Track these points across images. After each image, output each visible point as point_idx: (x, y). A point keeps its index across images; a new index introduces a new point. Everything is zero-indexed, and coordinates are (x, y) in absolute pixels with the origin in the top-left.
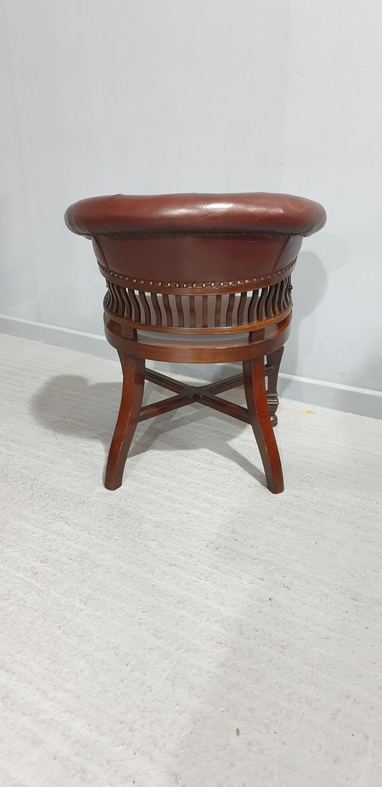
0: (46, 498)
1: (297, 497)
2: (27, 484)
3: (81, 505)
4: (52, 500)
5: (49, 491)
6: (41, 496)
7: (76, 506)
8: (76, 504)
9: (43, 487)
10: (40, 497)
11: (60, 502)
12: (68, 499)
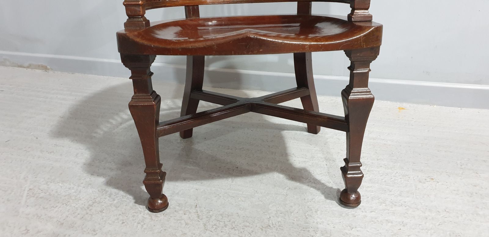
0: (223, 227)
1: (475, 186)
2: (190, 213)
3: (268, 230)
4: (232, 229)
5: (220, 217)
6: (215, 225)
7: (264, 232)
8: (262, 230)
9: (211, 213)
10: (215, 227)
11: (242, 230)
12: (248, 224)
